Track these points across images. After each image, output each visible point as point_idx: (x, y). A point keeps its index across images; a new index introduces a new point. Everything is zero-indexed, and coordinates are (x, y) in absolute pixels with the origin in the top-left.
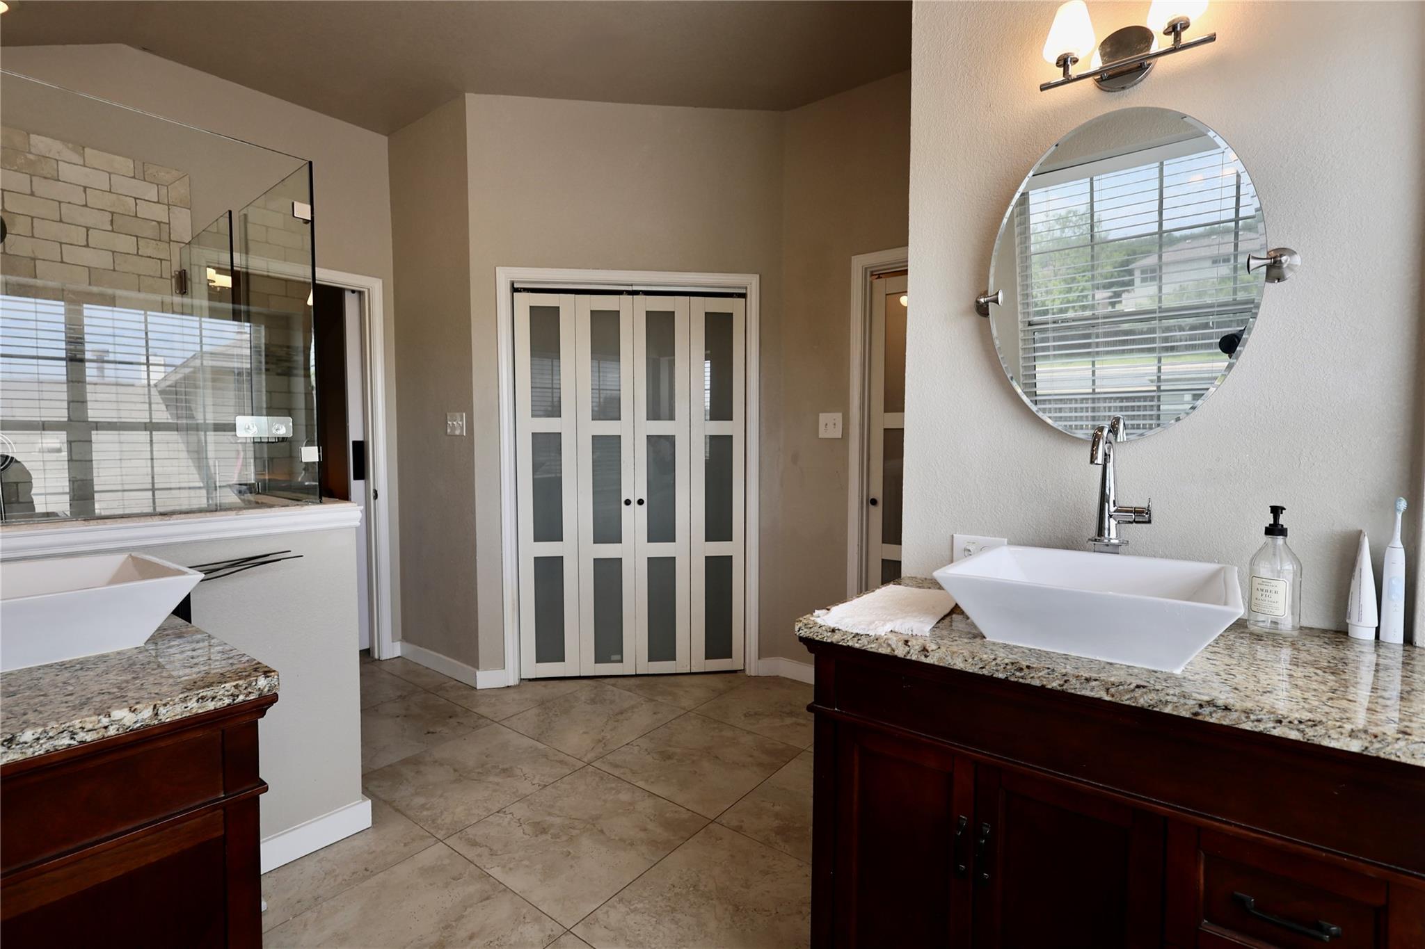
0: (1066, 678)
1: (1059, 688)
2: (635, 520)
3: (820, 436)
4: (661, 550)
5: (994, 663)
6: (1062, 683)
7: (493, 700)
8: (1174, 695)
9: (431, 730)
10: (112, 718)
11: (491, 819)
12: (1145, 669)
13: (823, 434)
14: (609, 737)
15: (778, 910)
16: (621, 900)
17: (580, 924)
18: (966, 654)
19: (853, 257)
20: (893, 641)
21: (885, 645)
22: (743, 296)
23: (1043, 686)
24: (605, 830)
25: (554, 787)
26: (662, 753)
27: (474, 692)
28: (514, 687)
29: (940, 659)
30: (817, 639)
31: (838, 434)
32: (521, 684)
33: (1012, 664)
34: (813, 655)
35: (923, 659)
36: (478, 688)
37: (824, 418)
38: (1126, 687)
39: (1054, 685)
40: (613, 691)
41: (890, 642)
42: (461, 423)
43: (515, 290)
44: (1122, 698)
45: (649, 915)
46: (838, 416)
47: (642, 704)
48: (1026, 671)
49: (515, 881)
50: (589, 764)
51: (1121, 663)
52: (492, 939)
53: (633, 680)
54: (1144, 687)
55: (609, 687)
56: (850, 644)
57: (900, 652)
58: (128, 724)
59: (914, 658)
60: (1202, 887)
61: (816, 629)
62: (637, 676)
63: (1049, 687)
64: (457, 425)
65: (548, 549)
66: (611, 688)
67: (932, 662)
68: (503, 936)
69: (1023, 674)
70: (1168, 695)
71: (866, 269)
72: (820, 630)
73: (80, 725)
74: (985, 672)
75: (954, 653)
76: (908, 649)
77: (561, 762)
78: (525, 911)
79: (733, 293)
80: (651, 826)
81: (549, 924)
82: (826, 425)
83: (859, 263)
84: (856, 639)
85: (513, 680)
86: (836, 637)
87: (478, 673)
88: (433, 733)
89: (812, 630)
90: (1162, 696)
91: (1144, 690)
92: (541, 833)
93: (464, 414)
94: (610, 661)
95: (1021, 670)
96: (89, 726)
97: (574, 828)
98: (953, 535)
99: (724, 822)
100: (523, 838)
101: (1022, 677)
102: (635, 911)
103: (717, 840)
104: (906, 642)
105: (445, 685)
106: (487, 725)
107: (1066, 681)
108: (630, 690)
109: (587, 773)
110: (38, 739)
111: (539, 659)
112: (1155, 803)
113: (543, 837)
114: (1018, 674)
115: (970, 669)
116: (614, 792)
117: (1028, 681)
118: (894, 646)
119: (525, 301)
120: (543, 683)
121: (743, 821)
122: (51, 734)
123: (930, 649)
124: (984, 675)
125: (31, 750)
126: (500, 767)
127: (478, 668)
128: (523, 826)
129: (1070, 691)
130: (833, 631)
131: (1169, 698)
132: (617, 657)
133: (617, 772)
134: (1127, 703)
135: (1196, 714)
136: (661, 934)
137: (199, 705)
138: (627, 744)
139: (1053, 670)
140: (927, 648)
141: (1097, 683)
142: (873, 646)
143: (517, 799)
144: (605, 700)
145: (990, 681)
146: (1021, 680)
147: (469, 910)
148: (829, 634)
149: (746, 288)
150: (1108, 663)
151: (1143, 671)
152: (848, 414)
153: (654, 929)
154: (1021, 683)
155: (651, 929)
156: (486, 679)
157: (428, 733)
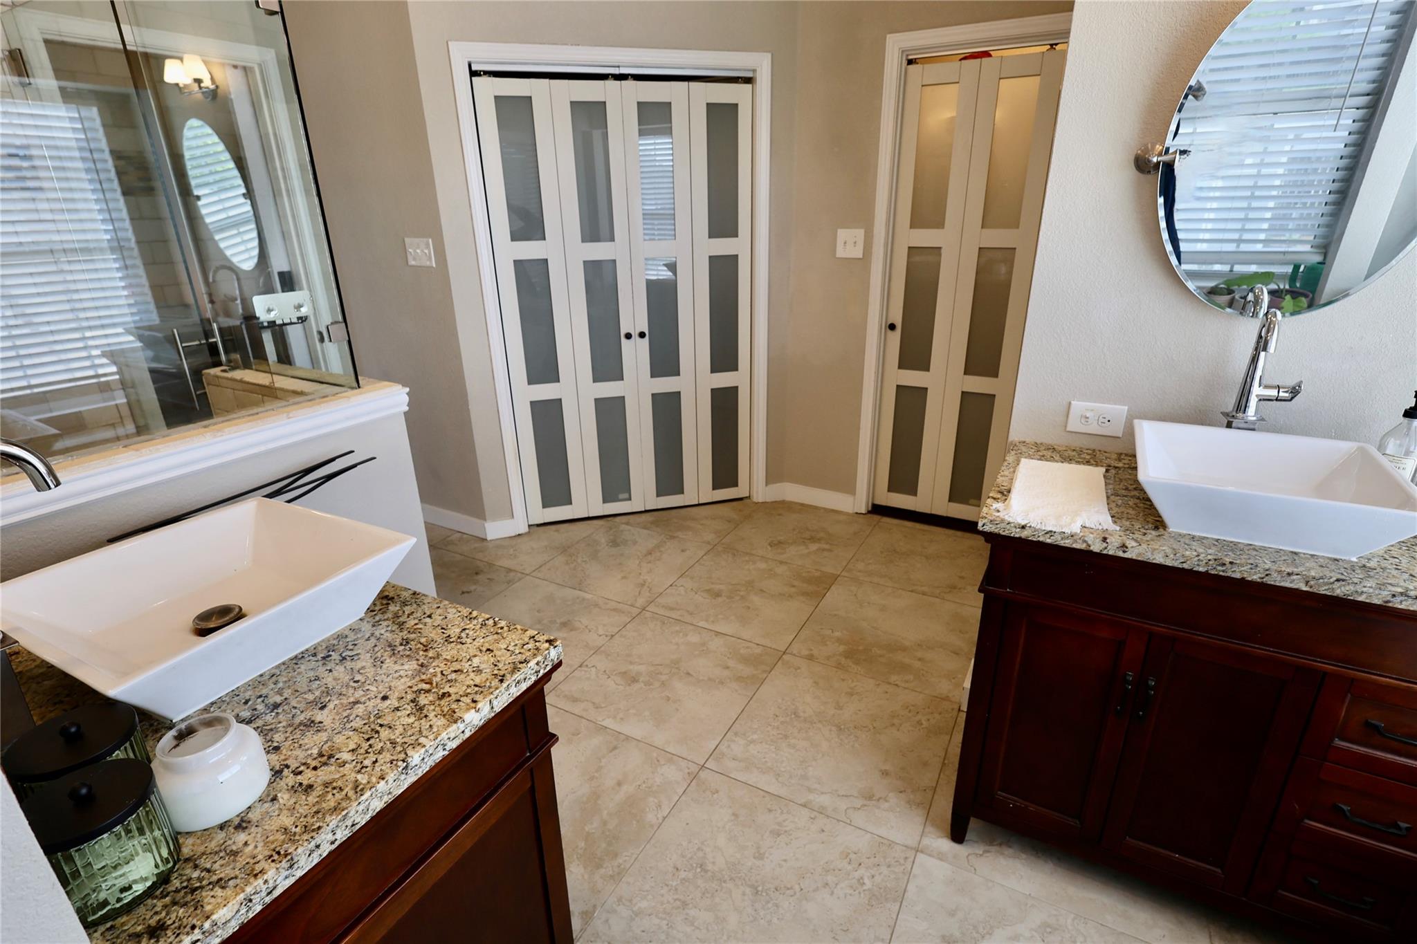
0: (1268, 572)
1: (1259, 580)
2: (636, 355)
3: (838, 256)
4: (666, 385)
5: (1197, 558)
6: (1263, 576)
7: (511, 551)
8: (1371, 587)
9: (465, 590)
10: (466, 723)
11: (577, 673)
12: (1329, 558)
13: (841, 253)
14: (650, 581)
15: (875, 725)
16: (736, 734)
17: (710, 760)
18: (1169, 551)
19: (888, 36)
20: (1090, 538)
21: (1081, 541)
22: (748, 80)
23: (1243, 579)
24: (691, 673)
25: (621, 636)
26: (708, 591)
27: (485, 543)
28: (526, 534)
29: (1140, 554)
30: (1004, 534)
31: (858, 253)
32: (531, 531)
33: (1215, 560)
34: (990, 545)
35: (1121, 554)
36: (489, 539)
37: (842, 234)
38: (1326, 580)
39: (1255, 578)
40: (629, 530)
41: (1086, 539)
42: (426, 251)
43: (474, 74)
44: (1321, 589)
45: (766, 744)
46: (860, 233)
47: (665, 542)
48: (1228, 566)
49: (633, 729)
50: (644, 610)
51: (1304, 552)
52: (638, 783)
53: (644, 516)
54: (1343, 580)
55: (623, 526)
56: (1041, 539)
57: (1097, 547)
58: (476, 724)
59: (1110, 553)
60: (1341, 718)
61: (1003, 525)
62: (646, 511)
63: (1249, 579)
64: (420, 252)
65: (545, 392)
66: (623, 527)
67: (1130, 556)
68: (647, 779)
69: (1224, 568)
70: (1365, 587)
71: (903, 51)
72: (1008, 527)
73: (447, 737)
74: (1186, 566)
75: (1155, 549)
76: (1105, 545)
77: (615, 610)
78: (655, 755)
79: (739, 78)
80: (731, 663)
81: (683, 764)
82: (845, 243)
83: (896, 45)
84: (1048, 535)
85: (523, 529)
86: (1026, 533)
87: (486, 525)
88: (468, 592)
89: (998, 526)
90: (1359, 589)
91: (1344, 583)
92: (633, 682)
93: (430, 240)
94: (616, 500)
95: (1224, 565)
96: (452, 736)
97: (661, 674)
98: (1070, 403)
99: (795, 652)
100: (617, 689)
101: (1223, 571)
102: (753, 742)
103: (796, 670)
104: (1105, 539)
105: (449, 539)
106: (520, 579)
107: (1267, 575)
108: (645, 528)
109: (646, 618)
110: (423, 759)
111: (545, 505)
112: (1320, 662)
113: (636, 686)
114: (1219, 568)
115: (1169, 563)
116: (681, 634)
117: (1228, 574)
118: (1090, 542)
119: (488, 88)
120: (553, 527)
121: (811, 650)
122: (430, 752)
123: (1129, 546)
124: (1183, 568)
125: (421, 770)
126: (558, 621)
127: (485, 520)
128: (612, 677)
129: (1269, 583)
130: (1023, 527)
131: (1365, 590)
132: (626, 496)
133: (675, 615)
134: (1324, 592)
135: (1388, 602)
136: (785, 759)
137: (517, 689)
138: (671, 585)
139: (1257, 566)
140: (1127, 545)
141: (1299, 576)
142: (1067, 541)
143: (592, 652)
144: (627, 541)
145: (1191, 573)
146: (1221, 573)
147: (603, 760)
148: (1018, 530)
149: (754, 71)
150: (1292, 552)
151: (1327, 561)
152: (872, 231)
153: (777, 755)
154: (1221, 576)
155: (774, 755)
156: (496, 530)
157: (463, 593)
